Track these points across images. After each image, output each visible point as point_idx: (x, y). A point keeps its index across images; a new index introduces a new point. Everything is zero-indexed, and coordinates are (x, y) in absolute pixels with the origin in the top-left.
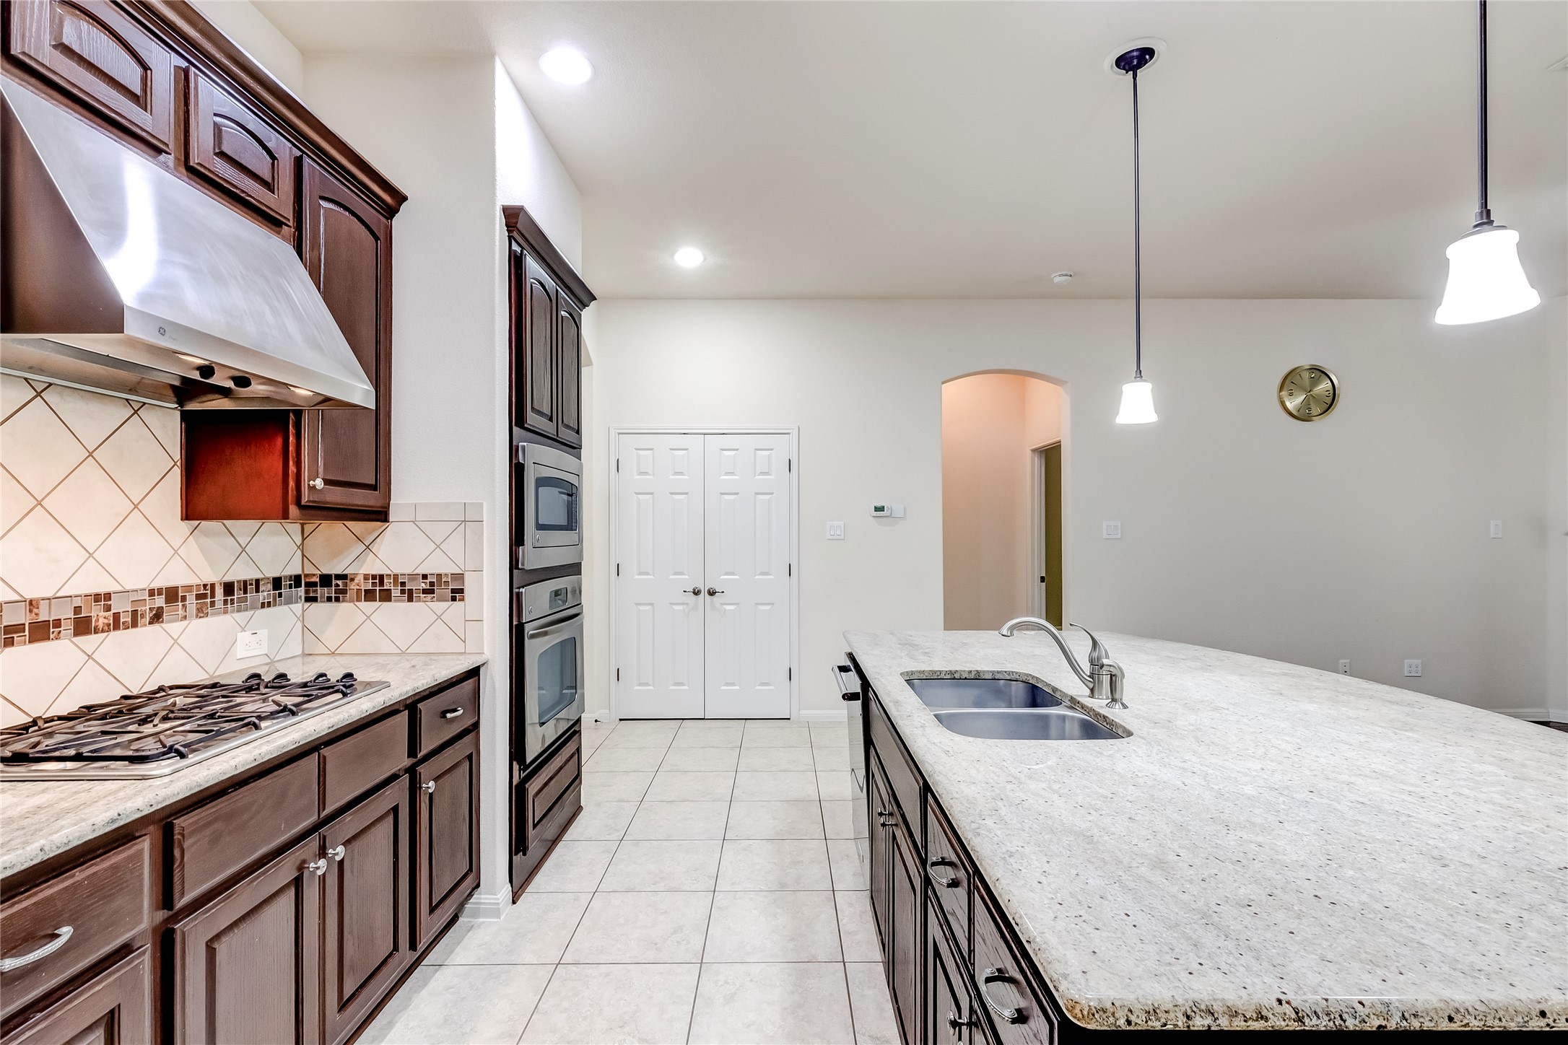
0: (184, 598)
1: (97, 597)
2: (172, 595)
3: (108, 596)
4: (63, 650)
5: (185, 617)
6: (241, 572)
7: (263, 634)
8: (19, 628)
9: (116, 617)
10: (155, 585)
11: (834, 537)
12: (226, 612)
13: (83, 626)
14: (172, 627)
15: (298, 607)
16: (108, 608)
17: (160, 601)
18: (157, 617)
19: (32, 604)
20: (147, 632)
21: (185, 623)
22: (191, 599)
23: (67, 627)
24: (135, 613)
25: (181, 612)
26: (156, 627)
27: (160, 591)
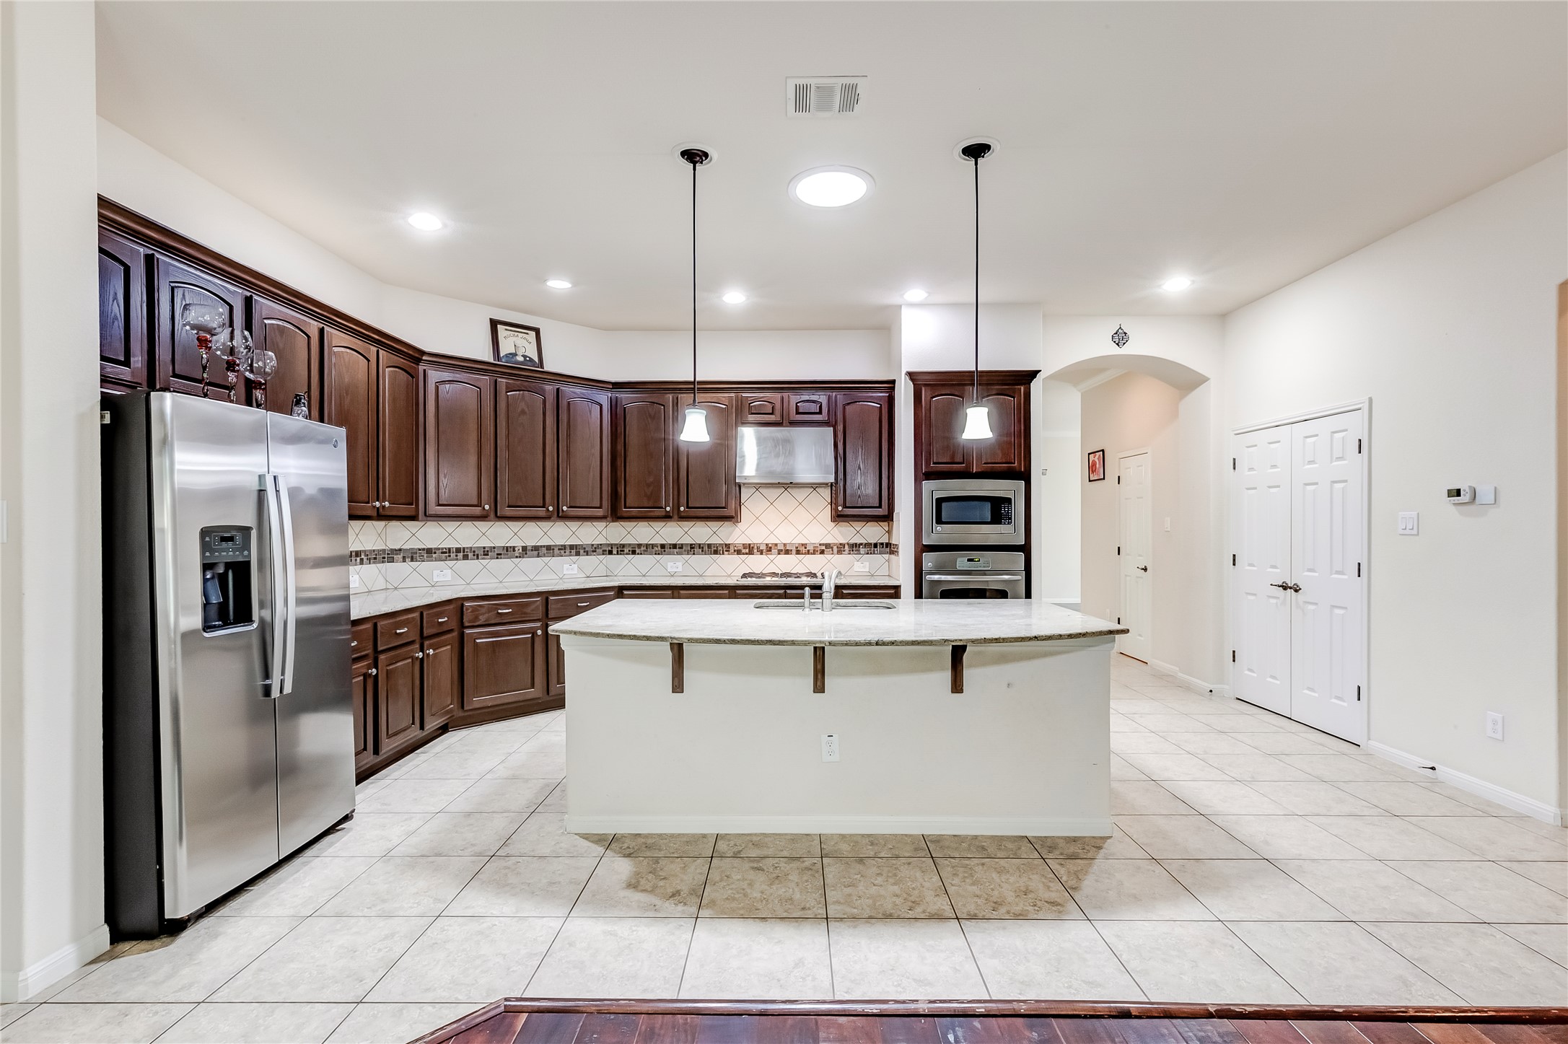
0: (833, 547)
1: (803, 545)
2: (828, 546)
4: (792, 558)
5: (833, 554)
6: (858, 540)
7: (867, 564)
8: (782, 550)
9: (808, 551)
10: (821, 542)
11: (1405, 532)
12: (850, 554)
13: (798, 552)
14: (828, 556)
15: (886, 556)
16: (806, 548)
17: (823, 547)
18: (822, 552)
19: (785, 545)
20: (819, 557)
21: (832, 556)
22: (835, 548)
23: (794, 552)
24: (815, 550)
25: (831, 552)
26: (822, 555)
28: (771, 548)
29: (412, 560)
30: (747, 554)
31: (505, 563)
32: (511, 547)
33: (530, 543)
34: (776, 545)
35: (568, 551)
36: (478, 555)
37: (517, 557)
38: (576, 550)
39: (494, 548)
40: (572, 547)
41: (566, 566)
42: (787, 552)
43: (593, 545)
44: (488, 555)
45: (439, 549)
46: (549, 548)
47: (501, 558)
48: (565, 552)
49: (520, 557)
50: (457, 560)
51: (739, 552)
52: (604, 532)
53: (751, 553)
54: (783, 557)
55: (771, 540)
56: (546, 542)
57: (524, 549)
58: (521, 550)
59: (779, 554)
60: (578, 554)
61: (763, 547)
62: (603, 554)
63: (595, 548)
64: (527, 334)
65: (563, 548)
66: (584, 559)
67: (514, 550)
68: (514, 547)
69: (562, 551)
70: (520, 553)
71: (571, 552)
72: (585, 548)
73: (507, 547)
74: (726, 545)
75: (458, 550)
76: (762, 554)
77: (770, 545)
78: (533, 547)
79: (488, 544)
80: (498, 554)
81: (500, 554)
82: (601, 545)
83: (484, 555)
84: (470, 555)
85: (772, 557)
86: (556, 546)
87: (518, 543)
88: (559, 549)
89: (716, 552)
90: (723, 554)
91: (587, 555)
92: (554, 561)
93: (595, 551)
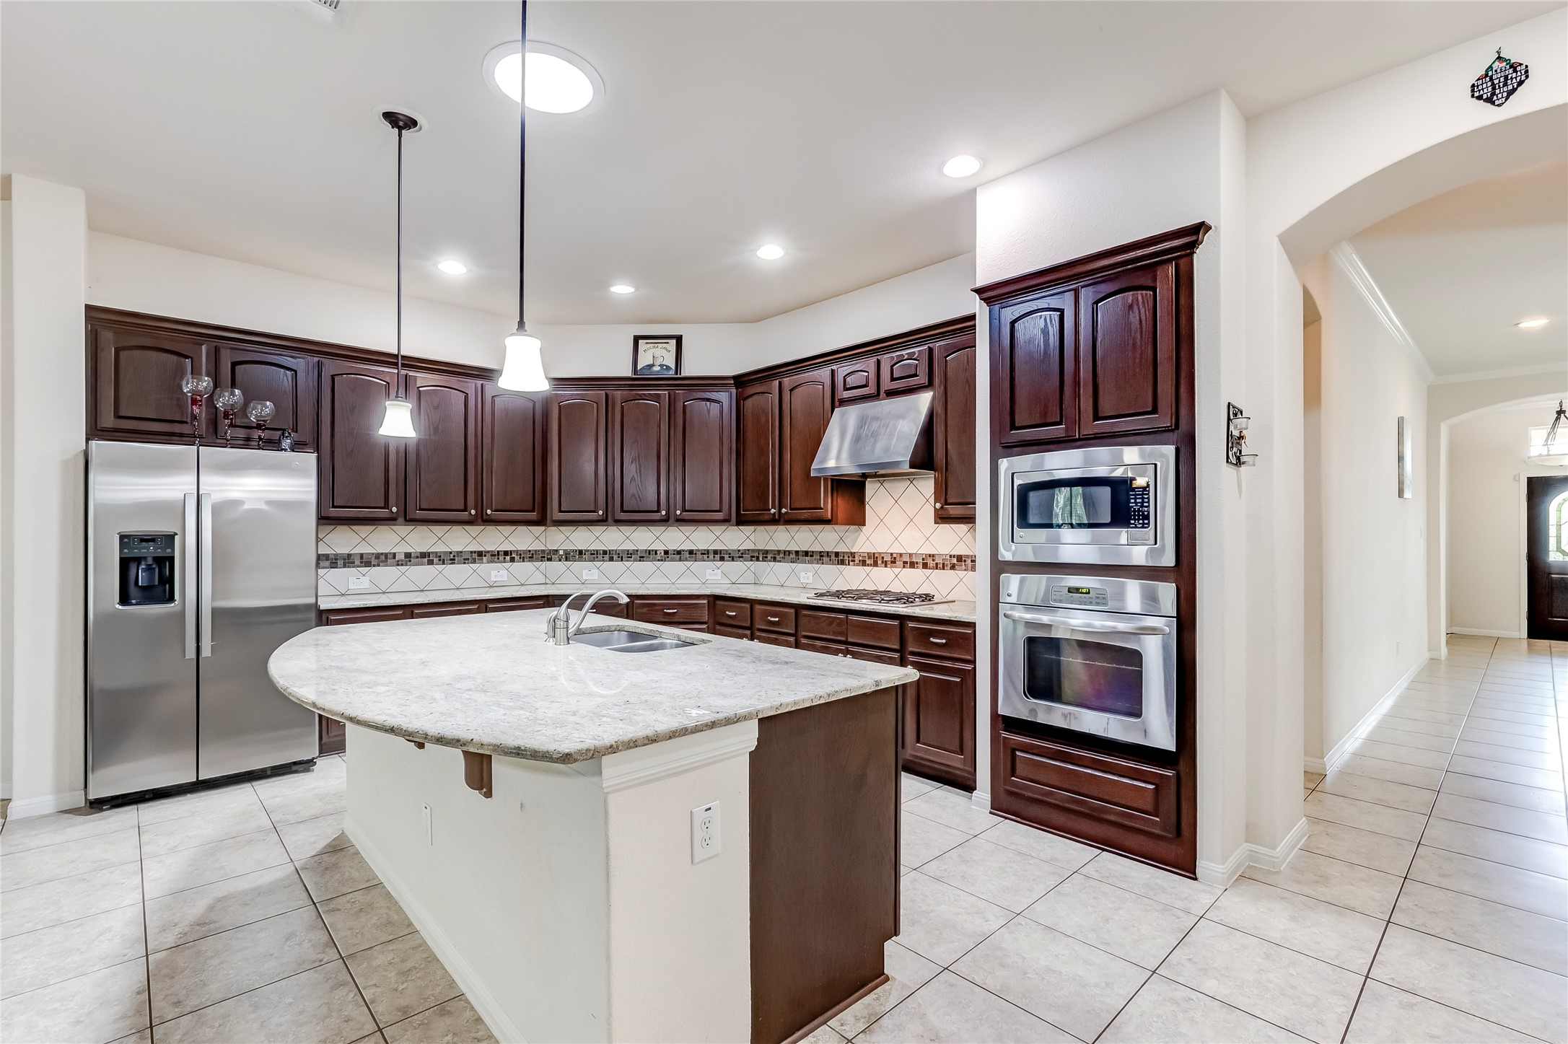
0: (965, 561)
1: (930, 556)
2: (960, 558)
3: (933, 556)
4: (918, 573)
5: (965, 570)
9: (937, 564)
10: (952, 553)
13: (925, 566)
17: (955, 561)
18: (953, 567)
19: (910, 555)
20: (948, 573)
21: (966, 572)
24: (943, 564)
25: (964, 567)
26: (953, 571)
27: (954, 556)
28: (895, 558)
29: (566, 560)
30: (871, 565)
31: (648, 566)
32: (653, 551)
33: (672, 547)
34: (901, 555)
35: (711, 556)
36: (622, 557)
37: (659, 560)
38: (720, 555)
39: (637, 551)
40: (715, 552)
41: (708, 571)
42: (913, 565)
43: (739, 551)
44: (631, 557)
45: (588, 551)
46: (691, 552)
47: (643, 561)
48: (708, 557)
49: (662, 560)
50: (603, 561)
51: (864, 563)
52: (752, 537)
53: (875, 564)
54: (908, 571)
55: (896, 549)
56: (687, 546)
57: (666, 552)
58: (663, 553)
59: (904, 567)
60: (722, 559)
61: (888, 558)
62: (751, 560)
63: (742, 554)
64: (668, 343)
65: (706, 552)
66: (728, 565)
67: (656, 554)
68: (656, 551)
69: (705, 556)
70: (661, 557)
71: (714, 557)
72: (730, 554)
73: (649, 551)
74: (851, 553)
75: (605, 552)
76: (886, 566)
77: (895, 555)
78: (674, 550)
79: (631, 547)
80: (640, 557)
81: (643, 557)
82: (748, 550)
83: (628, 557)
84: (615, 557)
85: (897, 570)
86: (698, 550)
87: (660, 547)
88: (702, 554)
89: (842, 562)
90: (849, 565)
91: (733, 560)
92: (696, 566)
93: (742, 557)
